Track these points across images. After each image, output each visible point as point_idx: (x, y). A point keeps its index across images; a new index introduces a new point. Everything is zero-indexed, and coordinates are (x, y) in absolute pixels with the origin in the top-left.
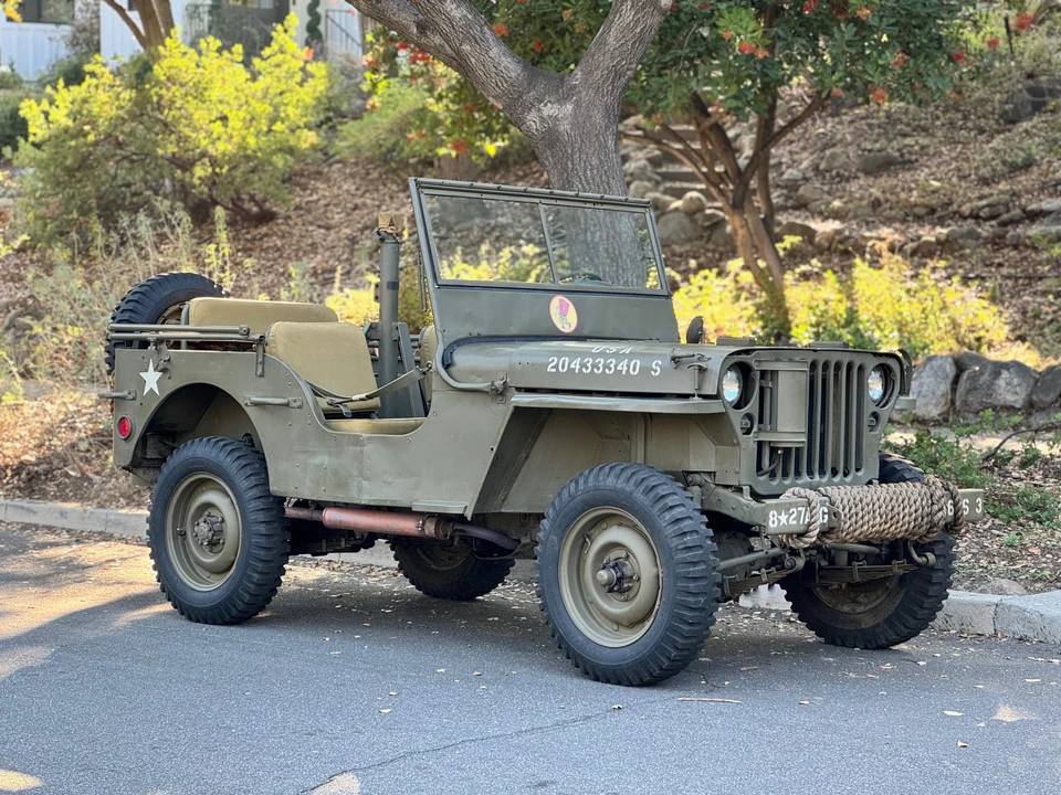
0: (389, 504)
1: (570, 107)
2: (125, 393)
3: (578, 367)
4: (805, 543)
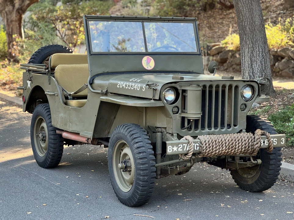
3: (125, 86)
4: (187, 158)
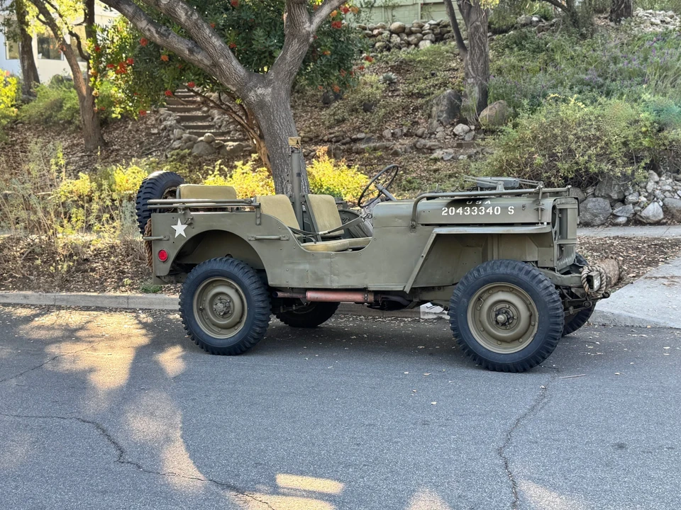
0: (350, 287)
1: (270, 90)
2: (162, 237)
3: (461, 212)
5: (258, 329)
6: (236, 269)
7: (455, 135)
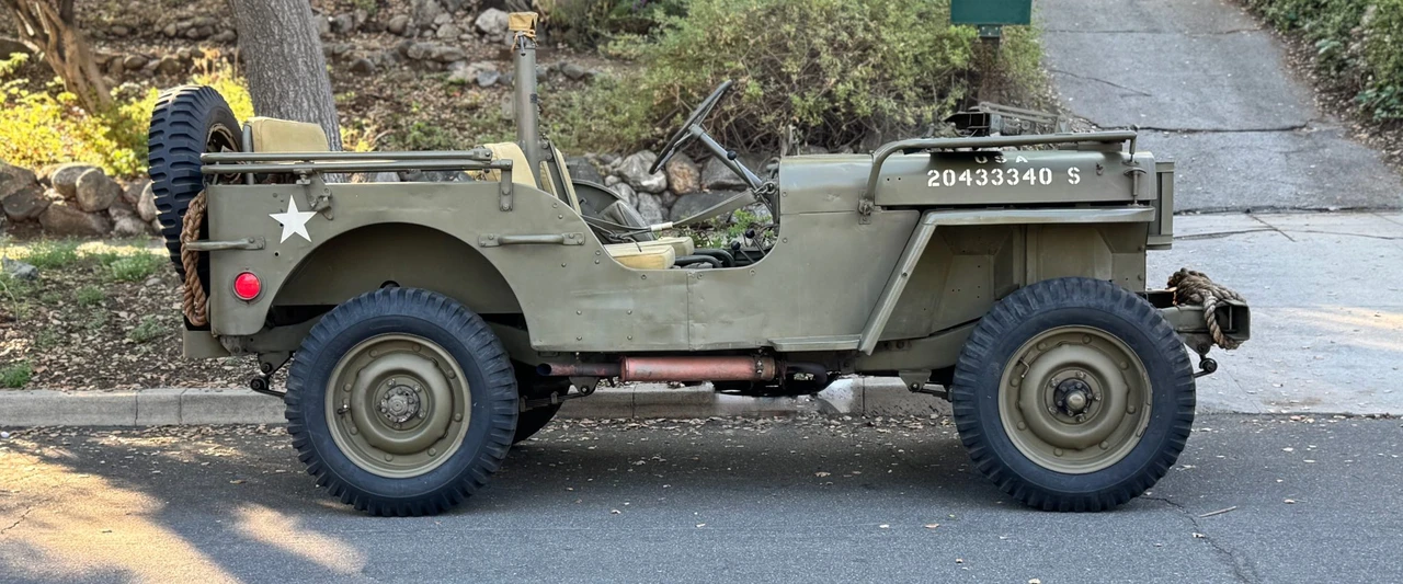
3: (969, 180)
5: (497, 449)
6: (443, 314)
7: (482, 33)
